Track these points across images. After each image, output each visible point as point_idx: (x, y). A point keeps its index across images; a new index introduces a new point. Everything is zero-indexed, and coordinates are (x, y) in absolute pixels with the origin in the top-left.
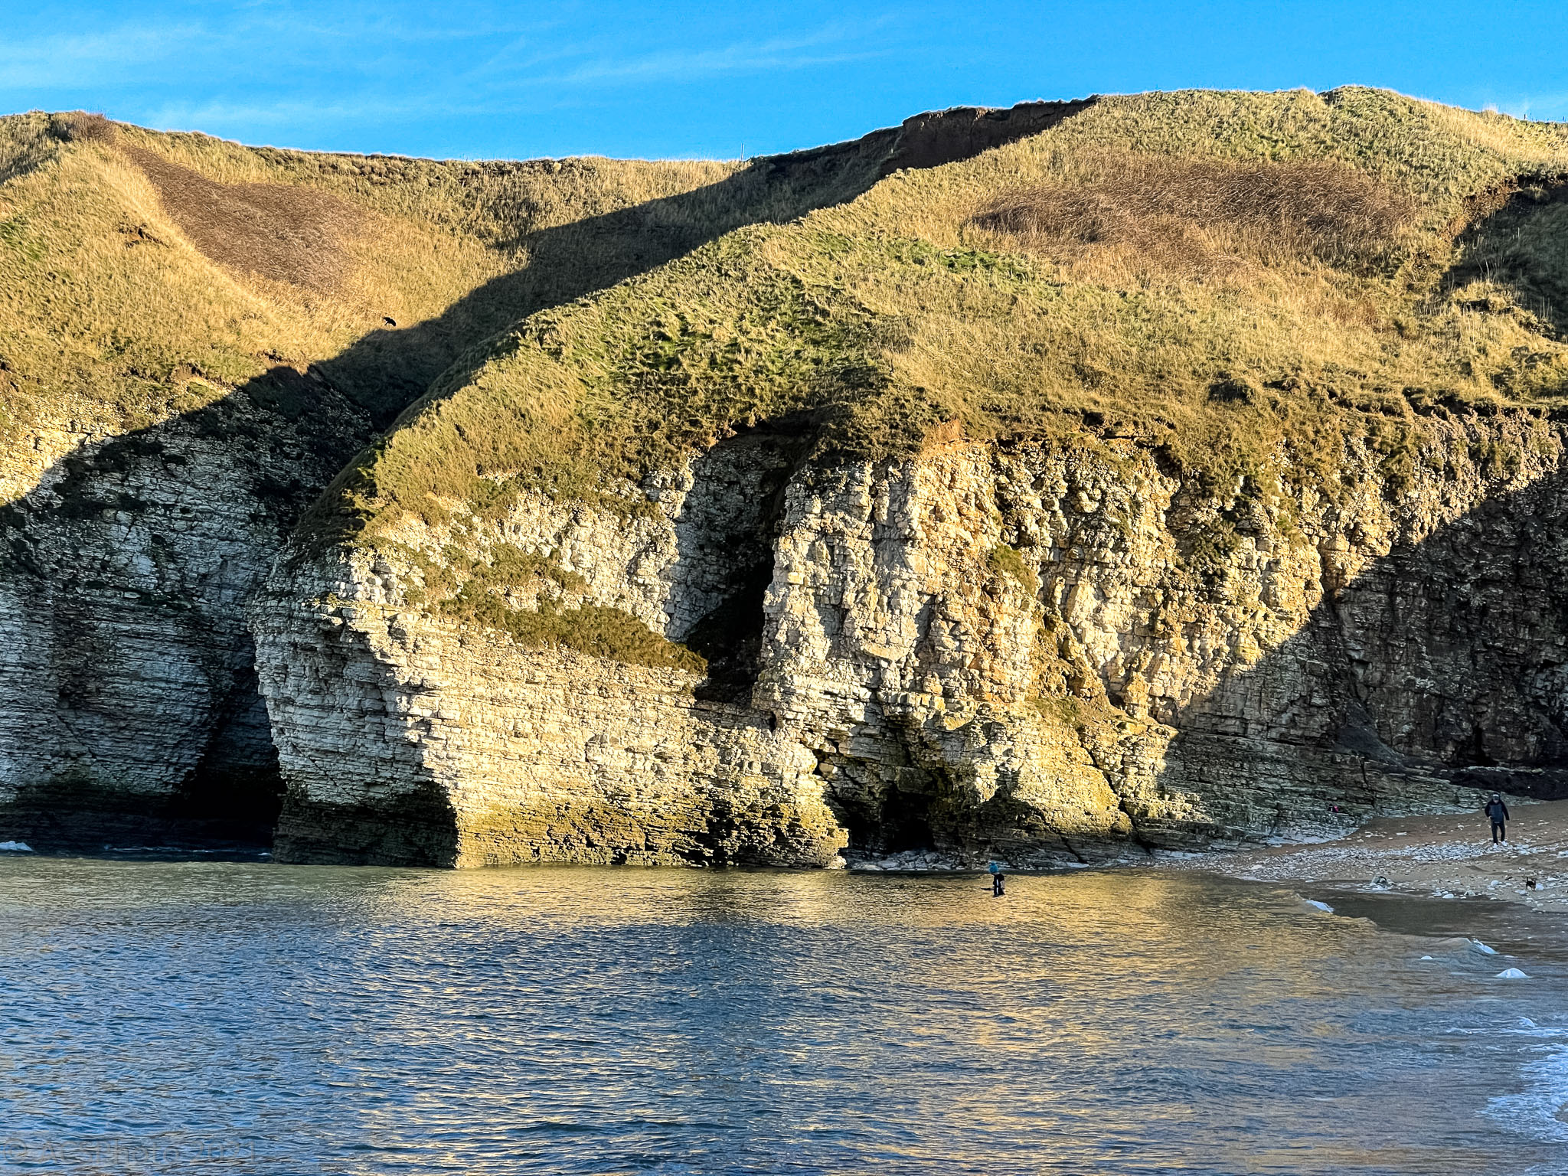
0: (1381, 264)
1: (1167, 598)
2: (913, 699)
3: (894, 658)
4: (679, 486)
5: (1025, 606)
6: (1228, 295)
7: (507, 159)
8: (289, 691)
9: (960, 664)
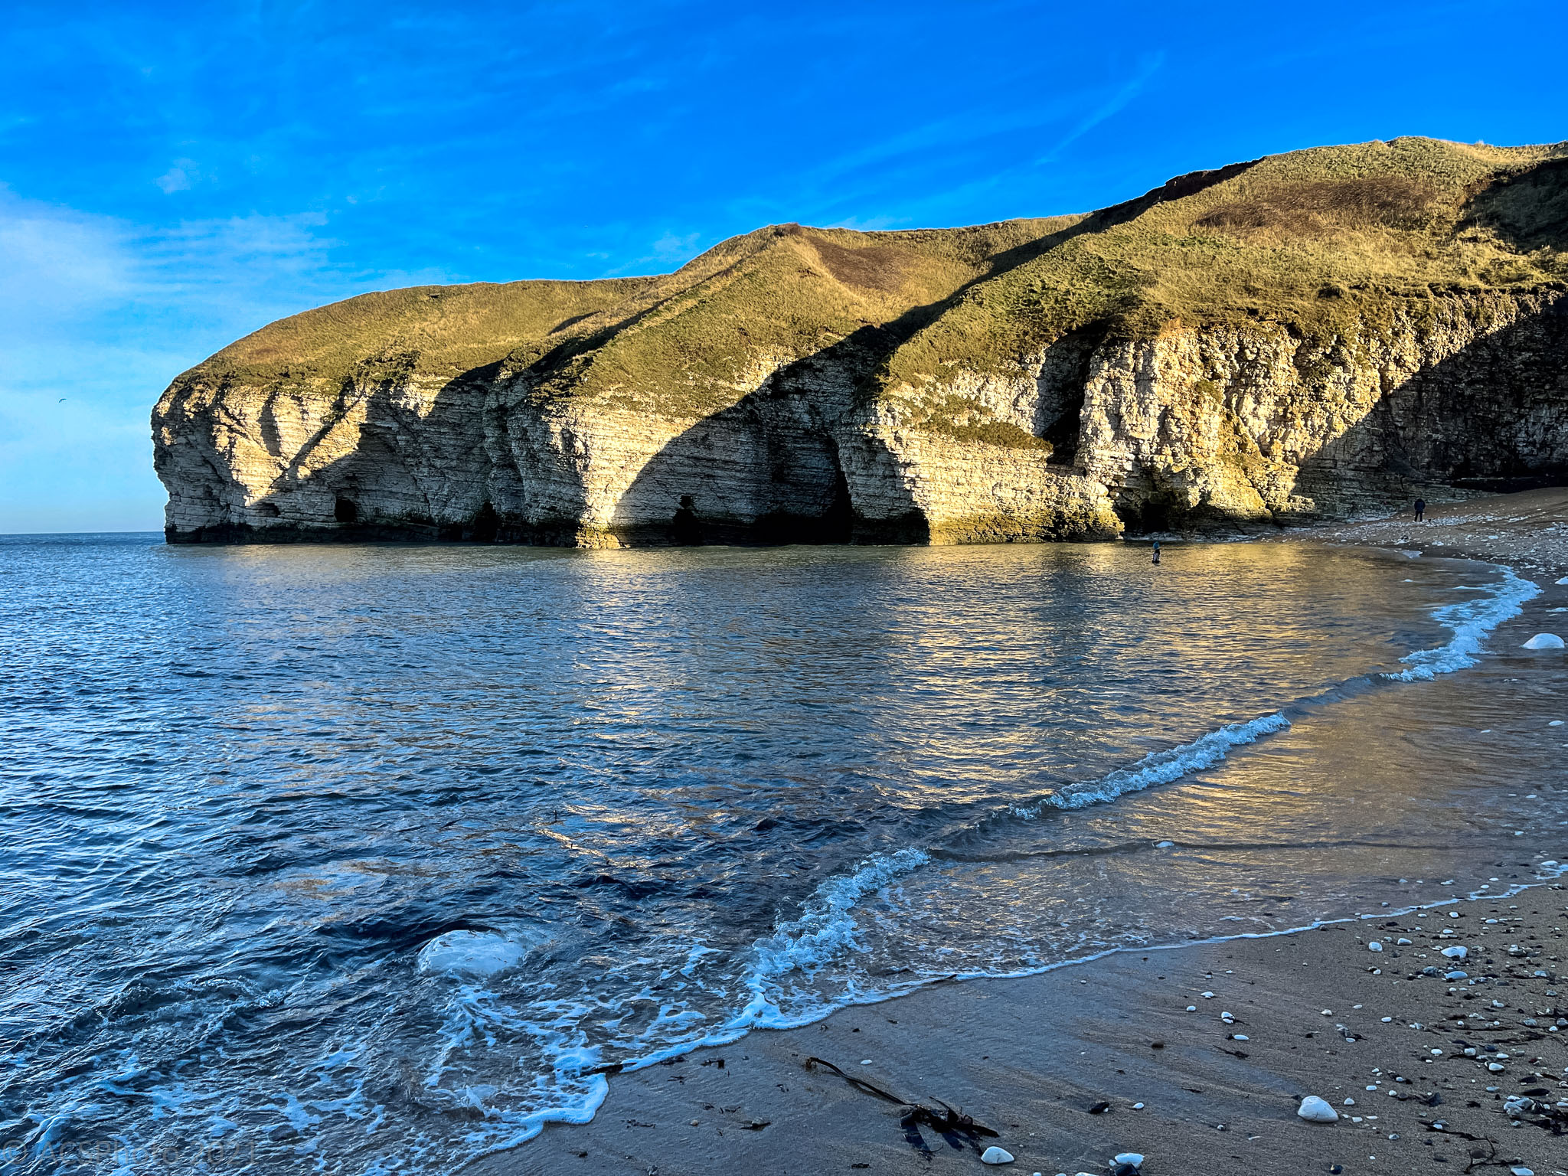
0: (1420, 224)
1: (1293, 400)
2: (1156, 458)
3: (1146, 438)
4: (1038, 361)
5: (1215, 409)
6: (1331, 246)
7: (977, 225)
8: (853, 469)
9: (1180, 440)
